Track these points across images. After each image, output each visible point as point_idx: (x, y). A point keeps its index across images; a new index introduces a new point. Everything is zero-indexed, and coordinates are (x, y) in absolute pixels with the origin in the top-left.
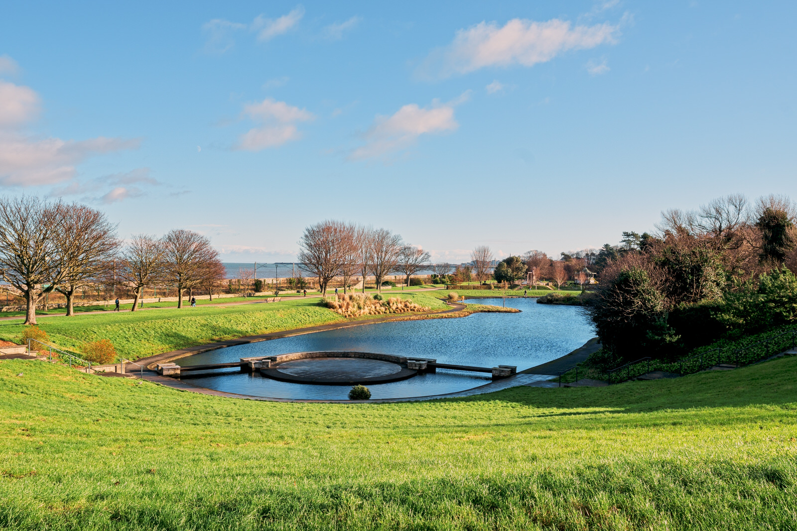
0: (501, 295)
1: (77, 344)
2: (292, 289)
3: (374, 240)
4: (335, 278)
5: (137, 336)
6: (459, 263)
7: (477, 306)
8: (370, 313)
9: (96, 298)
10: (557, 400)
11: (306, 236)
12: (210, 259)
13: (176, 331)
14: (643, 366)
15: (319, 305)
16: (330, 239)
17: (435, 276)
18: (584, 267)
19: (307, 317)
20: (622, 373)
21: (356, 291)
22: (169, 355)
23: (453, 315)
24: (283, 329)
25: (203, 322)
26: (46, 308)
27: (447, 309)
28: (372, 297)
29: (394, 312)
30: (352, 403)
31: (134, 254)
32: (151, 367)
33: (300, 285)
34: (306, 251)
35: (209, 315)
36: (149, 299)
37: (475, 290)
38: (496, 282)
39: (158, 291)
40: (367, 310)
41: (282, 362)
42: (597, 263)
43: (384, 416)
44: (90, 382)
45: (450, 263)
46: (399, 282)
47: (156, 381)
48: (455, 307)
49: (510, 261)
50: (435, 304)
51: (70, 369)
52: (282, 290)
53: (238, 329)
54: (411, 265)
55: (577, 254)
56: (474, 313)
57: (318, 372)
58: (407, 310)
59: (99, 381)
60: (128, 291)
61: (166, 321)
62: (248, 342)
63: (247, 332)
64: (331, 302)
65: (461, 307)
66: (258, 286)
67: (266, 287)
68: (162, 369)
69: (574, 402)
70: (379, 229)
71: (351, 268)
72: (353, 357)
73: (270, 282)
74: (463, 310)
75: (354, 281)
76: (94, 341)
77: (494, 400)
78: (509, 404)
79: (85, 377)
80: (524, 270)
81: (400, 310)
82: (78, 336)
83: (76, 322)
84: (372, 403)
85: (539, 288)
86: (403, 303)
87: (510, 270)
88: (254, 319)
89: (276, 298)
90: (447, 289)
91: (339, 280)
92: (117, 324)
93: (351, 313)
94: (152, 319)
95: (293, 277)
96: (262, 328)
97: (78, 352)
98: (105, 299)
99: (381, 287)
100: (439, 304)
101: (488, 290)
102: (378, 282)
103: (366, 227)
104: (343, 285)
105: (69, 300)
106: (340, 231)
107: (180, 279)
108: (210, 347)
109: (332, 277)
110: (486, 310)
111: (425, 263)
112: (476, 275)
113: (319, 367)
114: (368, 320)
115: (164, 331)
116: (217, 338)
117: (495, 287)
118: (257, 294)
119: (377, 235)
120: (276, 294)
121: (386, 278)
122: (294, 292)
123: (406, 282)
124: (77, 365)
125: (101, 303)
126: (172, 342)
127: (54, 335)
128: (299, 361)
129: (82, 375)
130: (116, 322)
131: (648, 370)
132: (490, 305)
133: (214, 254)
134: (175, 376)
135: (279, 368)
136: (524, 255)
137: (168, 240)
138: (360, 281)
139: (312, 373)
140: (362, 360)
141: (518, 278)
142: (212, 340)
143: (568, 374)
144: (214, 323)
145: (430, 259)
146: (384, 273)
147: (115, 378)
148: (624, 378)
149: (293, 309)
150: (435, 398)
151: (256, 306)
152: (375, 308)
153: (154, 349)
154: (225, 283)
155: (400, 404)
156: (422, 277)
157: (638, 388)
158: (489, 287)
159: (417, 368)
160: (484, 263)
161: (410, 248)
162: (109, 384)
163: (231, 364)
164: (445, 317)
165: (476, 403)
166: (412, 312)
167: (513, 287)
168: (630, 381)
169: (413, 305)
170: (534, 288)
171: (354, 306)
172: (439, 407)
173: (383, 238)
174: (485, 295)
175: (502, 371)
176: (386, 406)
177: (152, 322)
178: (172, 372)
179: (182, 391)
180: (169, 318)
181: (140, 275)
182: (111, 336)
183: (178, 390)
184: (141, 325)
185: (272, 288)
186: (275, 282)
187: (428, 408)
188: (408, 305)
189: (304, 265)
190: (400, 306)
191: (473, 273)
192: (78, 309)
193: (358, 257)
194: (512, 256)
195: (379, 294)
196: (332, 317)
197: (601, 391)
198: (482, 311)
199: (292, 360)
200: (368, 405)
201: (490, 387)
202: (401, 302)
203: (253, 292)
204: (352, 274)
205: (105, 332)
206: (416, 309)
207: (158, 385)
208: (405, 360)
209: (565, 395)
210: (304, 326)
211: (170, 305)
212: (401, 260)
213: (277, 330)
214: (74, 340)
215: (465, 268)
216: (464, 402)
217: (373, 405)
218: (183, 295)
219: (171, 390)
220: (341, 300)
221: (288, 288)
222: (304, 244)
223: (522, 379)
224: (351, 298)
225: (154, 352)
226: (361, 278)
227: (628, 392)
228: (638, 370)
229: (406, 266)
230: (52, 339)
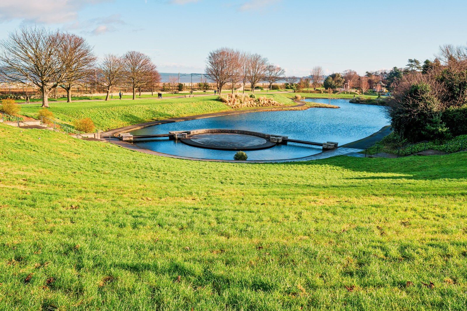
0: (327, 97)
1: (73, 120)
2: (201, 89)
3: (251, 60)
4: (227, 83)
5: (108, 116)
6: (302, 77)
7: (313, 103)
8: (247, 106)
9: (85, 92)
10: (365, 166)
11: (210, 57)
12: (152, 70)
13: (131, 114)
14: (421, 146)
15: (217, 100)
16: (224, 59)
17: (287, 84)
18: (380, 81)
19: (210, 107)
20: (407, 150)
21: (239, 92)
22: (127, 128)
23: (298, 109)
24: (195, 114)
25: (147, 108)
26: (56, 97)
27: (294, 105)
28: (249, 96)
29: (262, 106)
30: (236, 163)
31: (106, 66)
32: (116, 135)
33: (206, 87)
34: (210, 67)
35: (151, 104)
36: (116, 93)
37: (311, 94)
38: (324, 89)
39: (122, 88)
40: (245, 104)
41: (194, 135)
42: (388, 79)
43: (257, 174)
44: (78, 144)
45: (296, 76)
46: (265, 87)
47: (118, 144)
48: (299, 103)
49: (334, 76)
50: (287, 101)
51: (66, 136)
52: (195, 90)
53: (168, 113)
54: (274, 77)
55: (376, 72)
56: (311, 107)
57: (215, 142)
58: (270, 105)
59: (84, 143)
60: (104, 88)
61: (125, 107)
62: (174, 122)
63: (173, 115)
64: (224, 98)
65: (303, 103)
66: (180, 87)
67: (185, 88)
68: (122, 136)
69: (376, 168)
70: (254, 54)
71: (237, 78)
72: (237, 133)
73: (188, 85)
74: (304, 106)
75: (238, 86)
76: (82, 118)
77: (325, 164)
78: (334, 168)
79: (75, 140)
80: (343, 82)
81: (266, 105)
82: (73, 115)
83: (72, 106)
84: (248, 163)
85: (351, 93)
86: (268, 100)
87: (334, 82)
88: (177, 107)
89: (191, 95)
90: (294, 92)
91: (229, 85)
92: (96, 108)
93: (236, 105)
94: (117, 106)
95: (202, 82)
96: (182, 113)
97: (72, 125)
98: (90, 93)
99: (254, 90)
100: (289, 102)
101: (320, 94)
102: (252, 87)
103: (246, 52)
104: (232, 88)
105: (68, 93)
106: (231, 54)
107: (134, 82)
108: (152, 124)
109: (225, 83)
110: (318, 106)
111: (281, 76)
112: (312, 84)
113: (216, 139)
114: (246, 110)
115: (124, 113)
116: (155, 118)
117: (324, 92)
118: (180, 92)
119: (253, 58)
120: (191, 92)
121: (257, 84)
122: (202, 91)
123: (269, 87)
124: (71, 133)
125: (88, 95)
126: (129, 120)
127: (59, 114)
128: (204, 134)
129: (74, 140)
130: (96, 107)
131: (424, 149)
132: (321, 103)
133: (153, 67)
134: (130, 141)
135: (192, 139)
136: (343, 73)
137: (126, 58)
138: (241, 86)
139: (212, 142)
140: (242, 135)
141: (338, 87)
142: (153, 119)
143: (371, 149)
144: (154, 109)
145: (285, 73)
146: (256, 81)
147: (94, 142)
148: (408, 153)
149: (201, 102)
150: (287, 161)
151: (179, 100)
152: (251, 103)
153: (118, 124)
154: (161, 85)
155: (266, 165)
156: (279, 85)
157: (418, 161)
158: (320, 92)
159: (276, 141)
160: (318, 77)
161: (273, 66)
162: (89, 146)
163: (163, 135)
164: (293, 110)
165: (313, 166)
166: (273, 106)
167: (335, 92)
168: (412, 155)
169: (273, 102)
170: (348, 93)
171: (238, 101)
172: (291, 168)
173: (257, 59)
174: (317, 97)
175: (329, 145)
176: (257, 166)
177: (117, 108)
178: (128, 139)
179: (134, 151)
180: (127, 106)
181: (110, 78)
182: (92, 116)
183: (131, 150)
184: (111, 109)
185: (189, 89)
186: (190, 85)
187: (284, 168)
188: (271, 102)
189: (208, 76)
190: (266, 102)
191: (311, 83)
192: (74, 98)
193: (241, 71)
194: (334, 73)
195: (253, 94)
196: (224, 108)
197: (393, 161)
198: (315, 107)
199: (200, 134)
200: (246, 165)
201: (321, 155)
202: (266, 100)
203: (178, 91)
204: (237, 82)
205: (89, 113)
206: (275, 104)
207: (119, 146)
208: (269, 136)
209: (370, 163)
210: (208, 113)
211: (128, 97)
212: (267, 73)
213: (191, 115)
214: (70, 117)
215: (306, 79)
216: (306, 165)
217: (249, 165)
218: (136, 92)
219: (127, 150)
220: (230, 98)
221: (198, 89)
222: (209, 62)
223: (341, 151)
224: (236, 96)
225: (118, 126)
226: (242, 84)
227: (412, 163)
228: (418, 148)
229: (270, 77)
230: (58, 117)
